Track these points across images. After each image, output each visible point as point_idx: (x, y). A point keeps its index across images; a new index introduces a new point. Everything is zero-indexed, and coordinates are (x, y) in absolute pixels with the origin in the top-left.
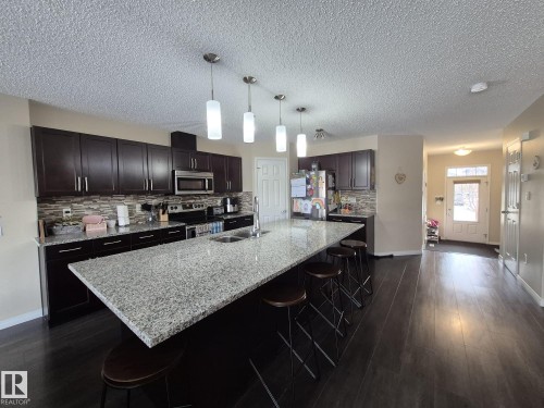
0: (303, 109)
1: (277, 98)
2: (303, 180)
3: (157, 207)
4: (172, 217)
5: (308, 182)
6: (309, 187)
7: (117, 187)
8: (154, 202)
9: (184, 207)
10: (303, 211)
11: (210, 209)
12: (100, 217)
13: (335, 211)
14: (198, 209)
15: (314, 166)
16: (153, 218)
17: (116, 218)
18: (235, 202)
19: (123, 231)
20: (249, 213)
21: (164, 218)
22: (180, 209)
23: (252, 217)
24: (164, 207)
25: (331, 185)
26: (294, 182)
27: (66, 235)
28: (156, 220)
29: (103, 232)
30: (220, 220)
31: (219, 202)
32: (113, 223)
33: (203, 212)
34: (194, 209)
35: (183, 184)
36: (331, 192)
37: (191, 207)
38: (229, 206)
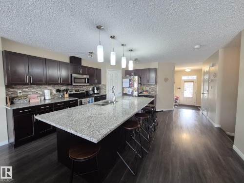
0: (132, 50)
1: (122, 45)
2: (128, 80)
3: (63, 91)
4: (70, 95)
5: (130, 81)
6: (131, 82)
7: (46, 81)
8: (62, 88)
9: (76, 91)
10: (128, 93)
11: (87, 92)
12: (37, 95)
13: (141, 93)
14: (82, 92)
15: (132, 74)
16: (62, 96)
17: (44, 96)
18: (98, 89)
19: (47, 102)
20: (104, 94)
21: (67, 96)
22: (74, 92)
23: (106, 95)
24: (67, 91)
25: (140, 82)
26: (124, 80)
27: (20, 104)
28: (63, 97)
29: (38, 102)
30: (92, 97)
31: (91, 89)
32: (43, 98)
33: (84, 93)
34: (80, 92)
35: (76, 80)
36: (140, 85)
37: (79, 91)
38: (95, 91)
